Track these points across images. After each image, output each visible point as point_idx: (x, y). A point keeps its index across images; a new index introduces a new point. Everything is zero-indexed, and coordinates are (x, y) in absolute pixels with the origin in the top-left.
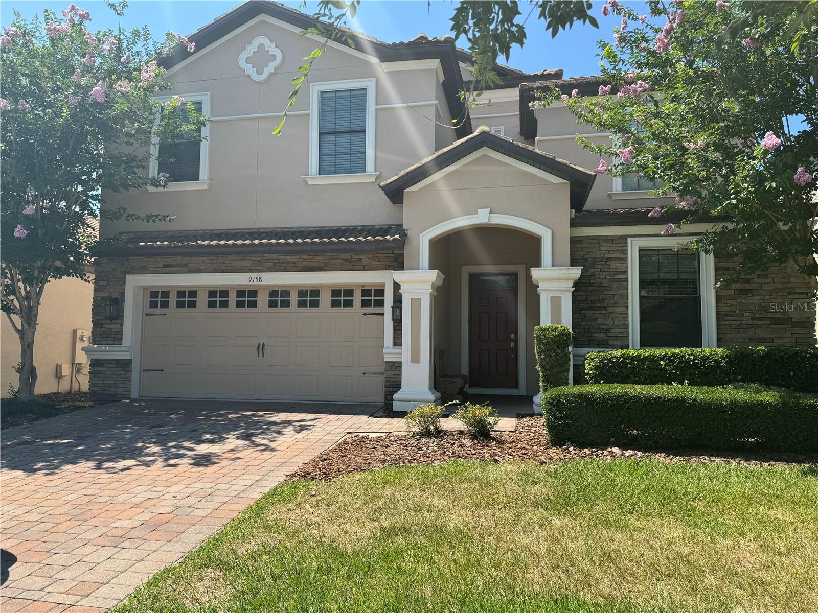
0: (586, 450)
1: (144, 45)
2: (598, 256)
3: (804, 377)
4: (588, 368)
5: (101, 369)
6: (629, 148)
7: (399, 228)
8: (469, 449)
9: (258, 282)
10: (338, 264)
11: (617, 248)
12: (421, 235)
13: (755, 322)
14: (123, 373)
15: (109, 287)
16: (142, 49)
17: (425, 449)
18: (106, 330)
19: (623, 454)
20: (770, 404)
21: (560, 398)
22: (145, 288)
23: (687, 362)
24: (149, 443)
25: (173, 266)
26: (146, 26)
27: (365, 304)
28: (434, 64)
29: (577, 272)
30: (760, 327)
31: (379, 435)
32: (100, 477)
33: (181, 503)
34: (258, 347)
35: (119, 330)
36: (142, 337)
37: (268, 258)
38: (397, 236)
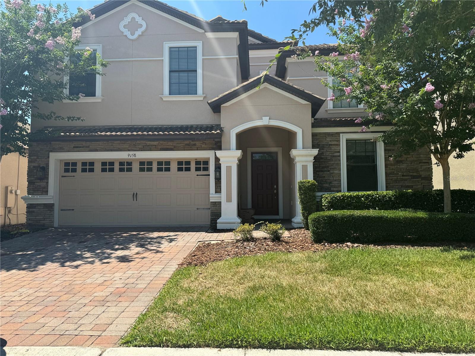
0: (334, 244)
1: (65, 14)
2: (325, 143)
3: (431, 205)
4: (324, 203)
5: (34, 210)
6: (350, 87)
7: (218, 126)
8: (273, 246)
9: (134, 157)
10: (182, 146)
11: (335, 139)
12: (231, 131)
13: (404, 178)
14: (48, 212)
15: (38, 160)
16: (63, 17)
17: (248, 247)
18: (37, 186)
19: (353, 247)
20: (422, 218)
21: (319, 218)
22: (61, 161)
23: (375, 199)
24: (84, 251)
25: (80, 147)
26: (65, 3)
27: (198, 169)
28: (235, 35)
29: (315, 152)
30: (406, 180)
31: (216, 242)
32: (67, 271)
33: (126, 282)
34: (133, 195)
35: (46, 186)
36: (60, 190)
37: (139, 143)
38: (218, 131)
